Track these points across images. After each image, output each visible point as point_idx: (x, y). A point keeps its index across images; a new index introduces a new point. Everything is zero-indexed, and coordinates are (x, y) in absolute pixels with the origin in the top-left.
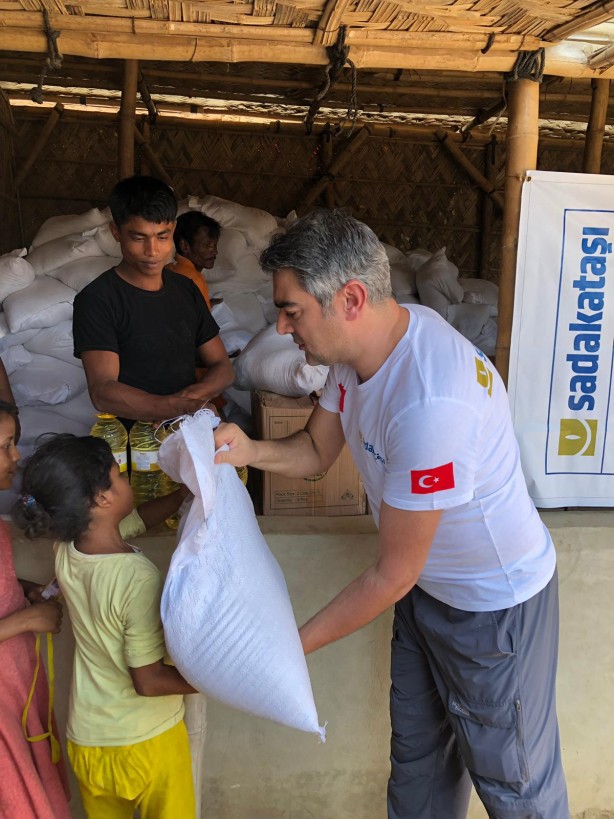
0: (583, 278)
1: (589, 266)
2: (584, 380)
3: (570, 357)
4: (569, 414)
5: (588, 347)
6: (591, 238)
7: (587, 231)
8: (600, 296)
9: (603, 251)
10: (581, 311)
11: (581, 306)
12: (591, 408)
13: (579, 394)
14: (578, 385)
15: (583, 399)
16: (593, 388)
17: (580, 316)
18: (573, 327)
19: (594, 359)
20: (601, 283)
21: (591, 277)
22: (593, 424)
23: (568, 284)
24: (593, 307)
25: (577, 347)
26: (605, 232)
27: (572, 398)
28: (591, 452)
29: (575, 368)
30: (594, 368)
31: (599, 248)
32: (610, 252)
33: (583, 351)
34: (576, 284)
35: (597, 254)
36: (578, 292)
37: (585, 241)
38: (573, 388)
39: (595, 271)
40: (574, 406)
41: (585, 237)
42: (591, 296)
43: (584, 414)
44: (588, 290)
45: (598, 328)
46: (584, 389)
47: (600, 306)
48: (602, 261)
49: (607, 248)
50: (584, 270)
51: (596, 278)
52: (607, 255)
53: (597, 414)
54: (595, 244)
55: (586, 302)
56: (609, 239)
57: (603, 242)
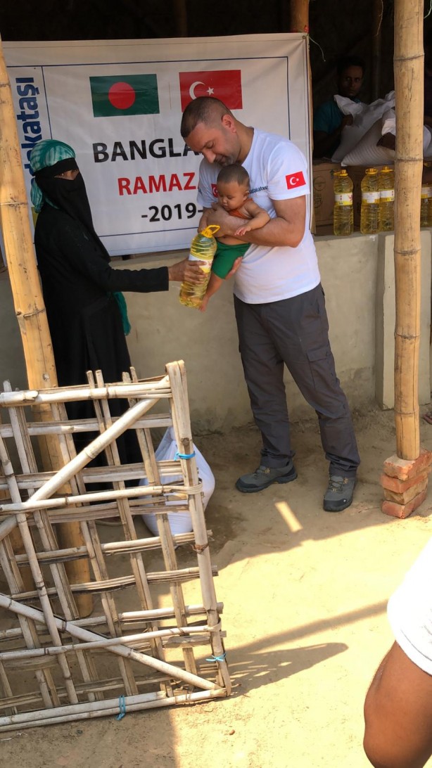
0: (23, 113)
1: (25, 104)
3: (26, 166)
7: (19, 80)
8: (38, 124)
9: (33, 94)
10: (27, 135)
11: (26, 131)
17: (27, 138)
18: (23, 146)
20: (37, 115)
21: (29, 112)
24: (34, 131)
26: (31, 80)
31: (30, 91)
32: (38, 93)
34: (19, 117)
35: (30, 95)
36: (21, 122)
37: (19, 88)
39: (30, 107)
41: (19, 84)
42: (32, 124)
44: (28, 121)
47: (39, 130)
48: (34, 100)
49: (36, 91)
50: (22, 107)
51: (32, 112)
52: (36, 96)
54: (27, 88)
55: (29, 129)
56: (35, 85)
57: (32, 87)
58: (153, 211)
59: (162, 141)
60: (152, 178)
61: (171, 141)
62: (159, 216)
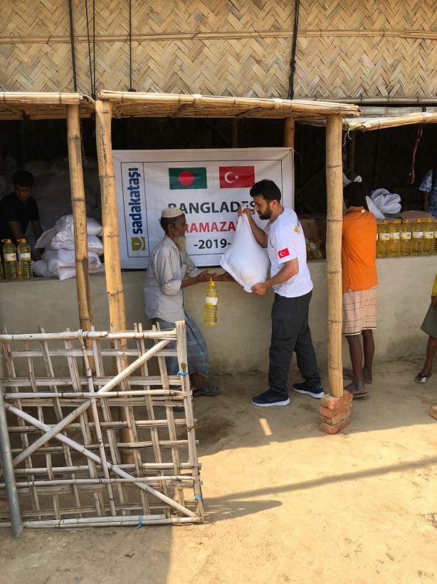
0: (131, 186)
2: (137, 223)
3: (130, 215)
4: (134, 236)
5: (136, 210)
6: (132, 172)
7: (130, 169)
8: (138, 192)
9: (137, 176)
10: (132, 198)
11: (131, 196)
12: (141, 233)
13: (136, 228)
14: (136, 225)
15: (138, 230)
16: (141, 226)
17: (132, 200)
18: (130, 204)
19: (140, 215)
20: (138, 188)
21: (134, 186)
22: (143, 238)
23: (125, 189)
24: (136, 196)
25: (133, 211)
26: (137, 169)
27: (134, 230)
28: (144, 249)
29: (134, 219)
30: (140, 218)
33: (135, 212)
34: (128, 189)
35: (135, 177)
36: (129, 191)
37: (130, 173)
38: (134, 226)
39: (135, 183)
40: (135, 232)
42: (135, 192)
43: (139, 235)
44: (133, 190)
45: (139, 204)
46: (137, 226)
47: (139, 196)
48: (138, 180)
49: (139, 175)
50: (131, 183)
51: (136, 186)
52: (139, 178)
53: (144, 235)
54: (134, 173)
55: (133, 195)
56: (138, 172)
57: (137, 173)
58: (201, 243)
59: (208, 203)
60: (201, 224)
61: (213, 204)
62: (204, 245)
